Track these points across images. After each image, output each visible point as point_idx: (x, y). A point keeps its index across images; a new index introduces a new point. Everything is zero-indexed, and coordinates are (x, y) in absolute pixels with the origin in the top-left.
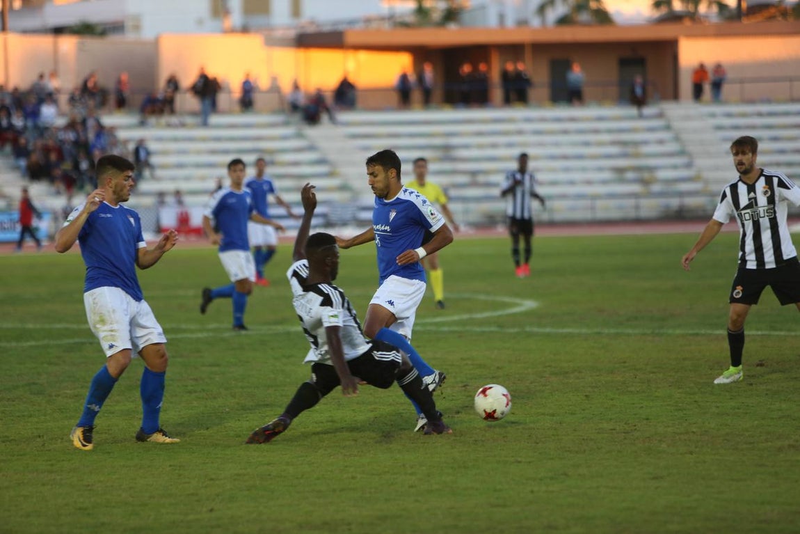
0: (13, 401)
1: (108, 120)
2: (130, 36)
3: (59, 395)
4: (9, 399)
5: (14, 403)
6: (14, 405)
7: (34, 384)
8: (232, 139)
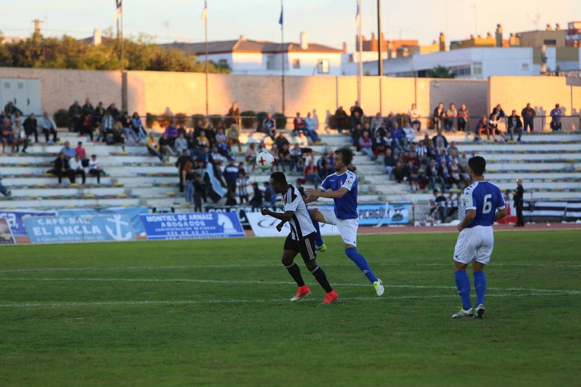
0: (360, 339)
1: (450, 137)
2: (473, 78)
3: (392, 336)
4: (357, 337)
5: (360, 340)
6: (360, 342)
7: (376, 327)
8: (543, 152)
